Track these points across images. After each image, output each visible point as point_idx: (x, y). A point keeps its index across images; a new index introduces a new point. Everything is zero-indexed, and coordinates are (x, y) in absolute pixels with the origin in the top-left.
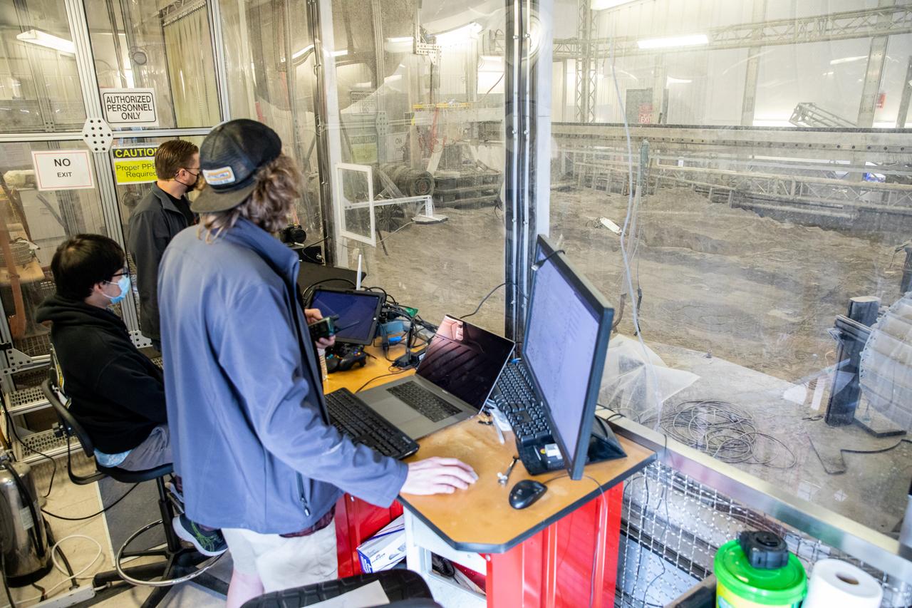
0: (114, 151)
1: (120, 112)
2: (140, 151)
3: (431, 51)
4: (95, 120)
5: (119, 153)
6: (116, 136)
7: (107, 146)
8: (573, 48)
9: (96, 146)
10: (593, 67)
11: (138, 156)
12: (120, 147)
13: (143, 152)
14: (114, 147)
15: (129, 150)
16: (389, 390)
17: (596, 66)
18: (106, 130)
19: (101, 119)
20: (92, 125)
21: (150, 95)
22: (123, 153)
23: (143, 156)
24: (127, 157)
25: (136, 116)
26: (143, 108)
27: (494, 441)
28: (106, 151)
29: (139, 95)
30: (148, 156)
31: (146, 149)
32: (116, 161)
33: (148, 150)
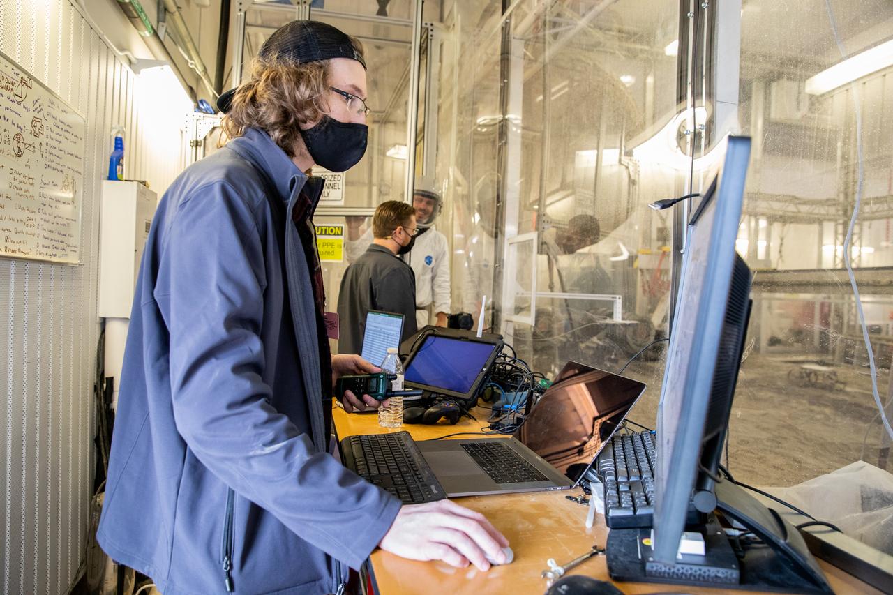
2: (324, 228)
8: (832, 210)
10: (856, 229)
13: (326, 230)
16: (462, 445)
17: (861, 229)
23: (325, 234)
25: (326, 195)
26: (334, 187)
27: (576, 522)
30: (329, 234)
31: (329, 227)
33: (330, 229)
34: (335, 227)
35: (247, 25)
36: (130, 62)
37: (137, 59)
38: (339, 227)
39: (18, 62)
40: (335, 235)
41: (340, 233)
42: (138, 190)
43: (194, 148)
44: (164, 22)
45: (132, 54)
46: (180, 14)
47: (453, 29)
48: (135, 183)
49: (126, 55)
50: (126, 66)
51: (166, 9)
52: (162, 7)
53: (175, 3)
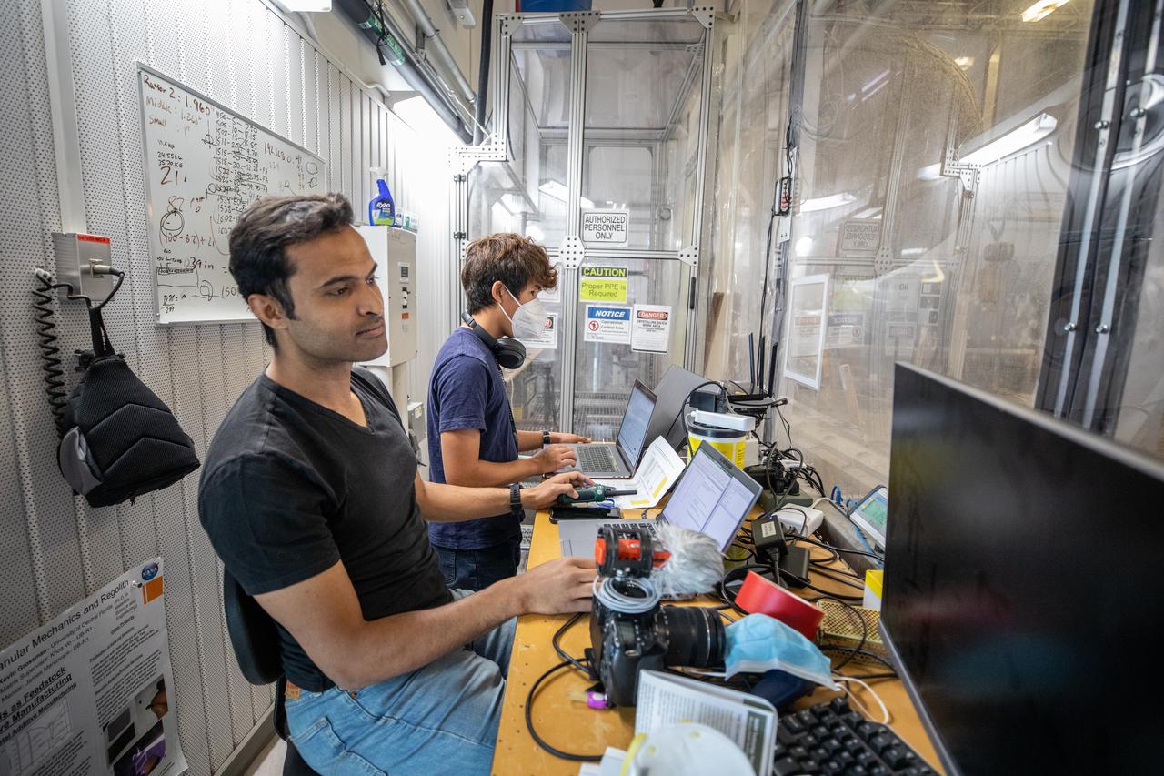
0: (583, 268)
1: (596, 231)
2: (606, 270)
3: (965, 171)
4: (572, 238)
5: (587, 271)
6: (587, 254)
7: (577, 263)
9: (568, 262)
11: (603, 275)
12: (588, 265)
13: (608, 272)
14: (584, 265)
15: (596, 269)
18: (580, 248)
19: (578, 237)
20: (569, 242)
21: (625, 216)
22: (590, 271)
24: (593, 275)
25: (609, 236)
26: (616, 229)
28: (576, 268)
29: (616, 215)
30: (612, 276)
31: (612, 269)
32: (583, 279)
33: (613, 271)
34: (618, 269)
35: (514, 42)
36: (383, 96)
37: (389, 92)
38: (622, 269)
39: (234, 109)
40: (618, 276)
41: (624, 275)
42: (388, 235)
43: (458, 183)
44: (423, 48)
45: (384, 87)
46: (439, 37)
47: (739, 18)
48: (386, 227)
49: (377, 88)
50: (378, 101)
51: (424, 35)
52: (420, 32)
53: (433, 26)
